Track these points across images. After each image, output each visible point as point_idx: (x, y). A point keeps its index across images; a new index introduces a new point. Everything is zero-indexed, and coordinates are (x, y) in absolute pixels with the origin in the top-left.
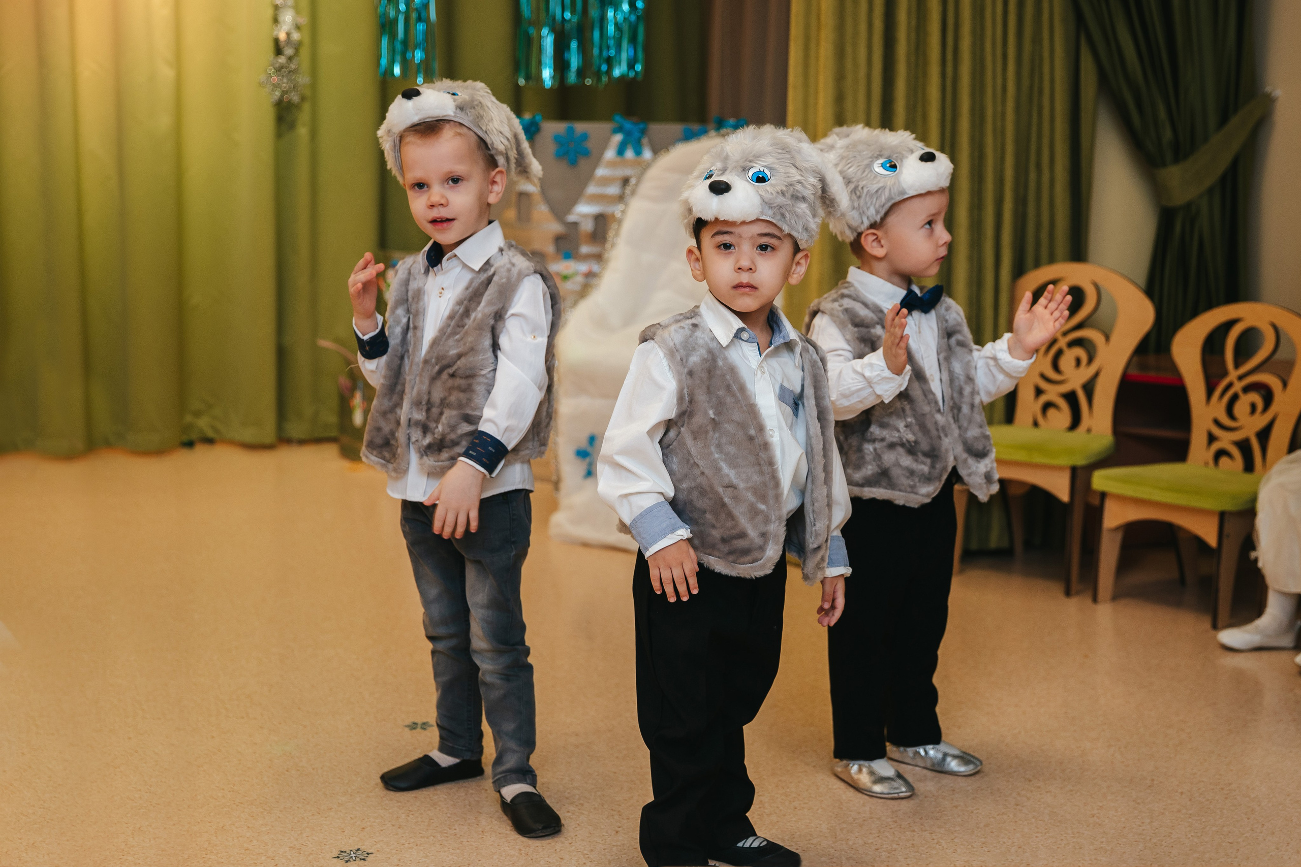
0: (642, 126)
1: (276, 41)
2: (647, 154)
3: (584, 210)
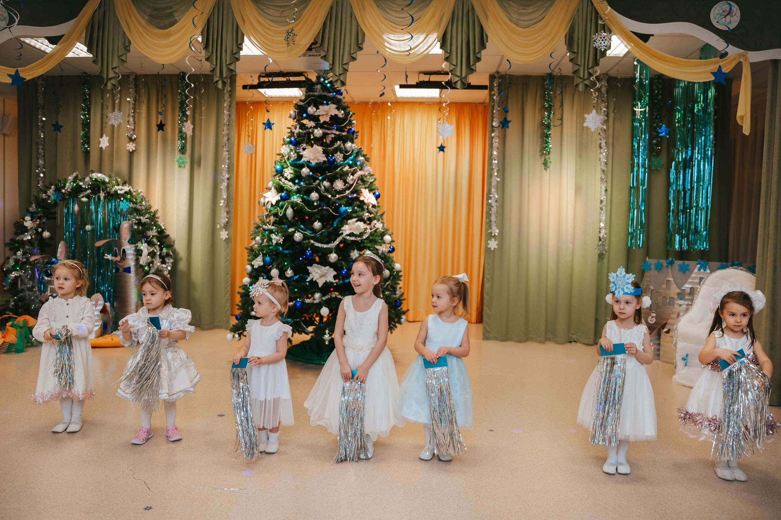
0: (707, 263)
1: (600, 237)
2: (708, 271)
3: (687, 286)
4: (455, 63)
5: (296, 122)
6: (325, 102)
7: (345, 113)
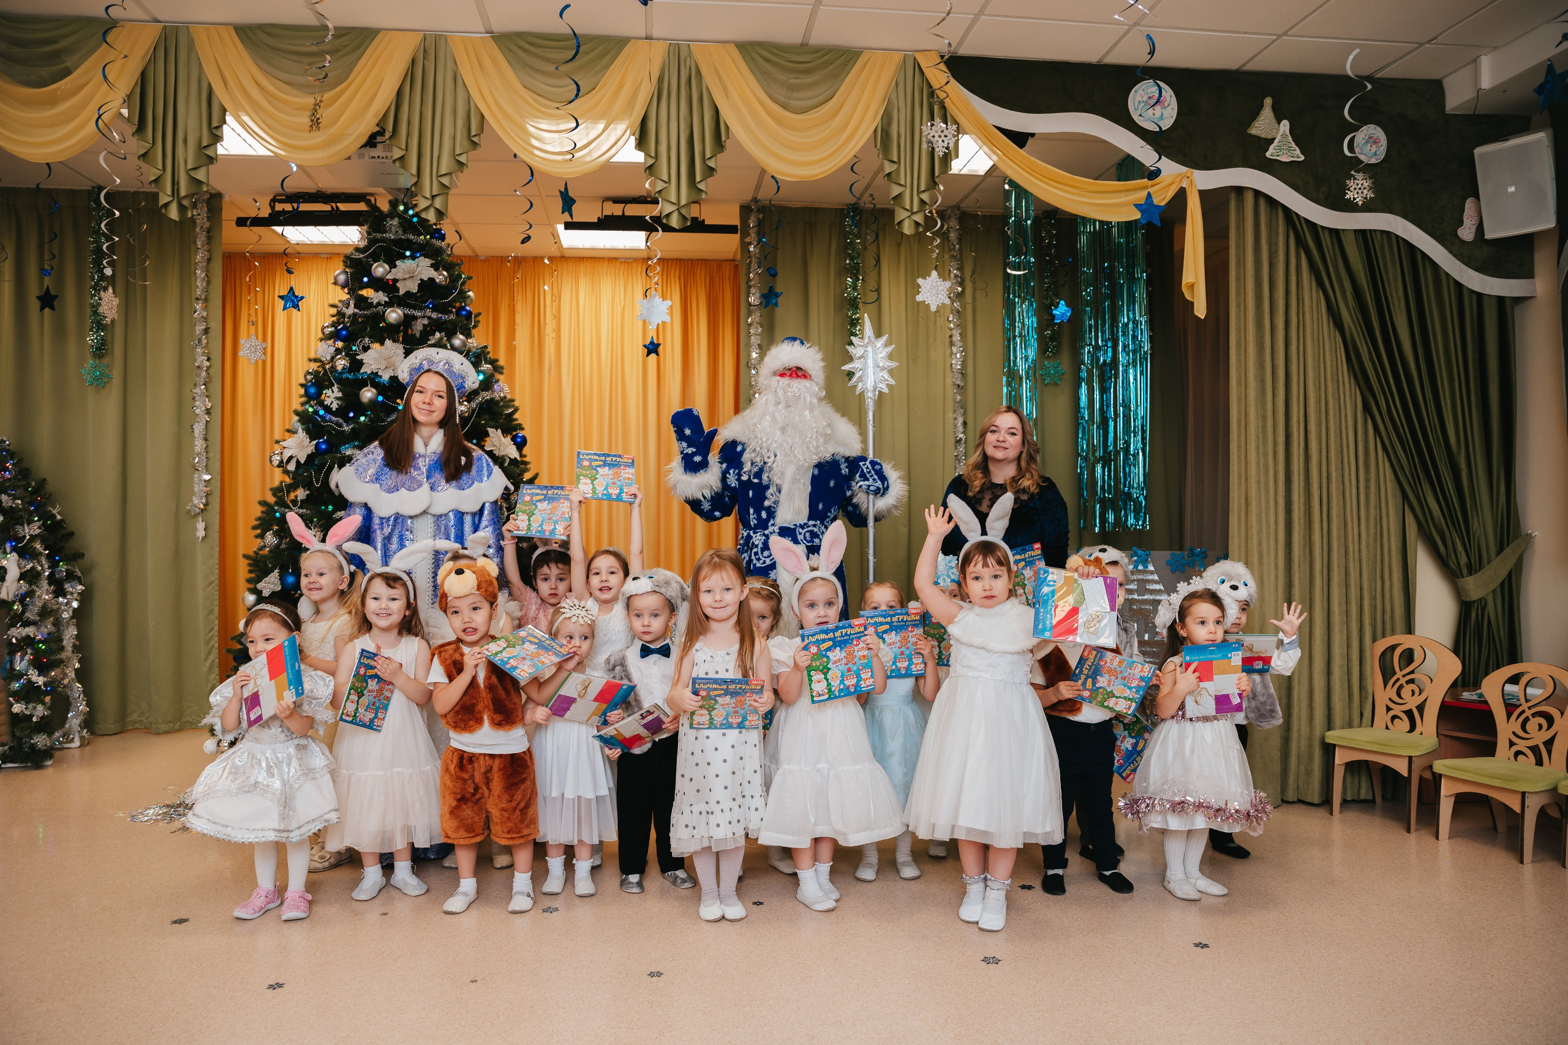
2: (1151, 568)
4: (665, 178)
5: (348, 293)
6: (408, 253)
7: (450, 276)
